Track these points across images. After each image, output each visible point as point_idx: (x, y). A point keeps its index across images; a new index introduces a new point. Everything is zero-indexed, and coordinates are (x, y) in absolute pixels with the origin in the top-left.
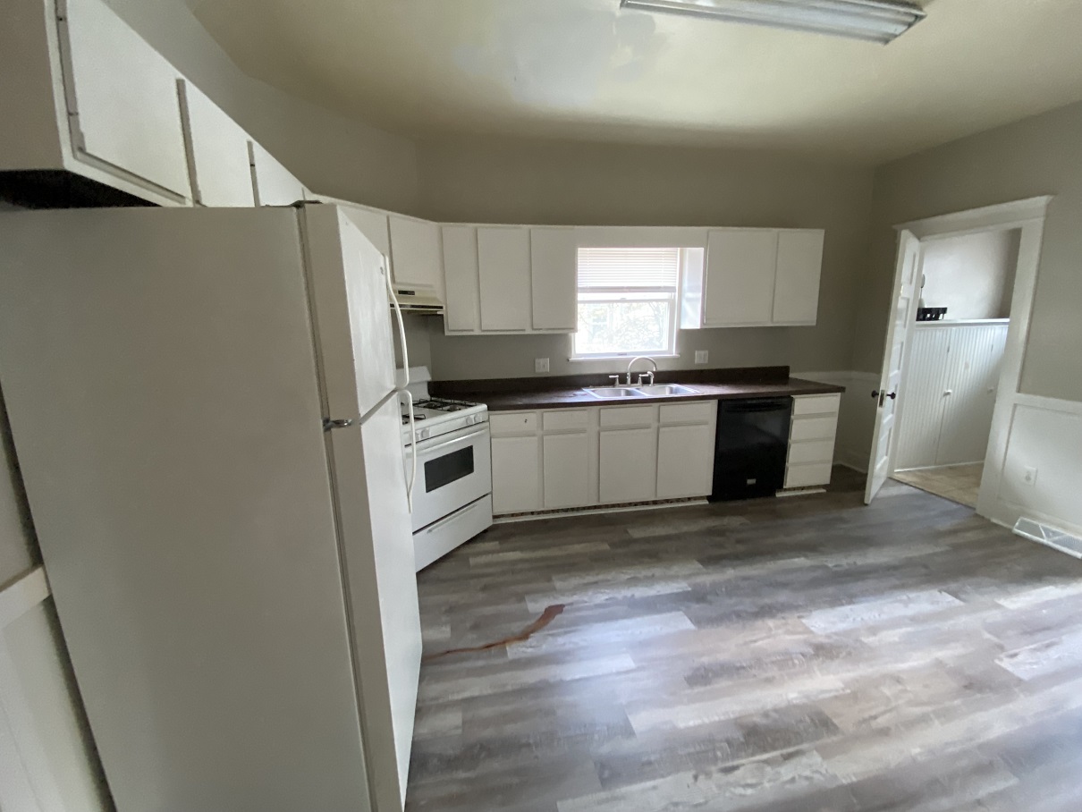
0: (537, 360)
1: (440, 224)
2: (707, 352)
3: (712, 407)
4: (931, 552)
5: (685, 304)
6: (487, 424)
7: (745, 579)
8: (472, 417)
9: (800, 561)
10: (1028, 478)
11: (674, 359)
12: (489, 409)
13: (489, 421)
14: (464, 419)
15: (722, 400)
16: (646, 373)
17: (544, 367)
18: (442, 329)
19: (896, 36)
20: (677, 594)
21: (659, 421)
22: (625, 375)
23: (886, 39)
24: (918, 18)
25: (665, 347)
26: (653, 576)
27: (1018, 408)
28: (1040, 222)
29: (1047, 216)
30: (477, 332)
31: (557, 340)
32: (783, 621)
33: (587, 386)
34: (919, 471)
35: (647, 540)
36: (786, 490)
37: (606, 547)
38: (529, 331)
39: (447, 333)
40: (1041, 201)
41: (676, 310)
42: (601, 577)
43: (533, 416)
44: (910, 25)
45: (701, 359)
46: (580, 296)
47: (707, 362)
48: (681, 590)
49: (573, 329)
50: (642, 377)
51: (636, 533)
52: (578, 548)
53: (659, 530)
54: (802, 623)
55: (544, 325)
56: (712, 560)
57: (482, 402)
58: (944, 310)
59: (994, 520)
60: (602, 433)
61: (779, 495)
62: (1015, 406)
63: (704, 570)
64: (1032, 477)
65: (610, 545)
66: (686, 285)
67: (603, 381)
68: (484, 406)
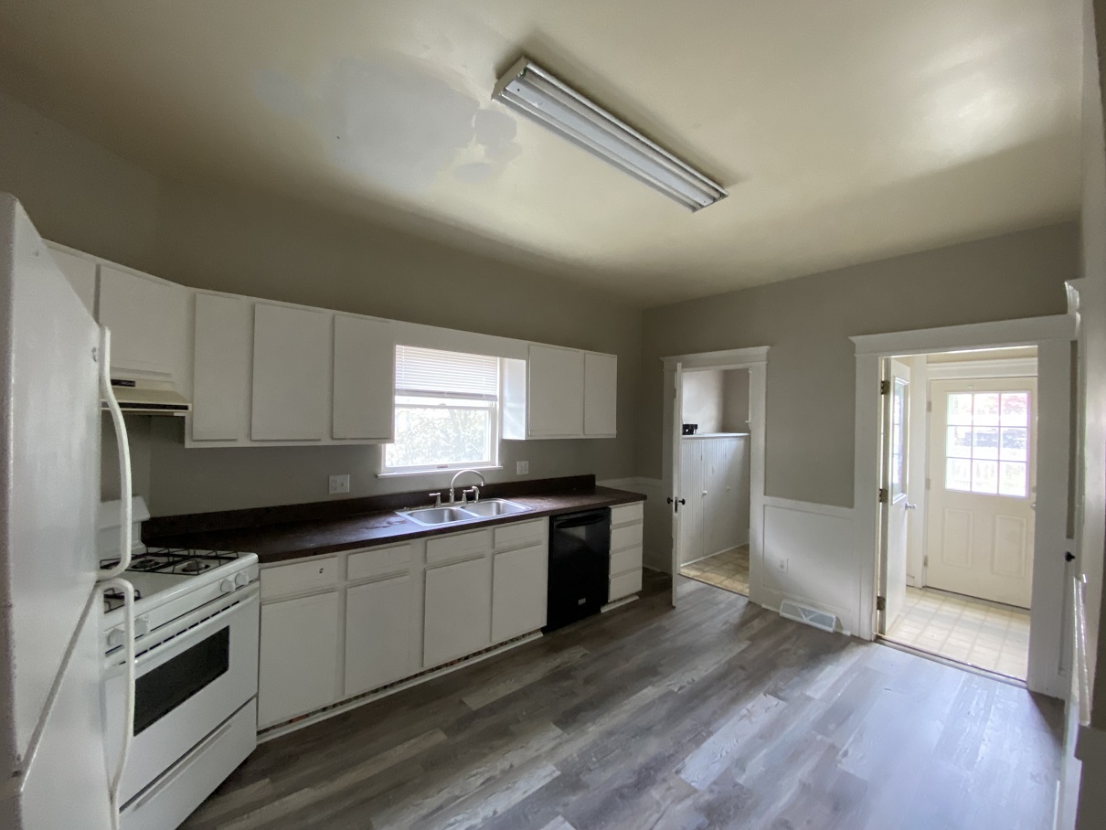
0: (332, 478)
1: (193, 289)
2: (527, 462)
3: (543, 524)
4: (739, 650)
5: (506, 412)
6: (256, 585)
7: (610, 734)
8: (231, 578)
9: (649, 692)
10: (782, 566)
11: (497, 471)
12: (261, 560)
13: (259, 579)
14: (216, 585)
15: (553, 516)
16: (470, 488)
17: (342, 487)
18: (181, 439)
19: (702, 206)
20: (547, 787)
21: (493, 547)
22: (448, 490)
23: (695, 207)
24: (722, 196)
25: (487, 458)
26: (511, 766)
27: (766, 508)
28: (763, 364)
29: (768, 360)
30: (243, 443)
31: (365, 453)
32: (665, 786)
33: (401, 507)
34: (695, 563)
35: (491, 709)
36: (611, 603)
37: (440, 737)
38: (326, 442)
39: (188, 444)
40: (763, 350)
41: (497, 419)
42: (445, 795)
43: (332, 562)
44: (715, 200)
45: (522, 471)
46: (398, 399)
47: (527, 472)
48: (549, 780)
49: (389, 437)
50: (467, 493)
51: (475, 701)
52: (400, 753)
53: (502, 689)
54: (681, 779)
55: (348, 432)
56: (569, 719)
57: (248, 549)
58: (696, 426)
59: (764, 606)
60: (428, 572)
61: (604, 610)
62: (764, 506)
63: (566, 736)
64: (785, 565)
65: (446, 731)
66: (506, 394)
67: (420, 499)
68: (255, 556)
